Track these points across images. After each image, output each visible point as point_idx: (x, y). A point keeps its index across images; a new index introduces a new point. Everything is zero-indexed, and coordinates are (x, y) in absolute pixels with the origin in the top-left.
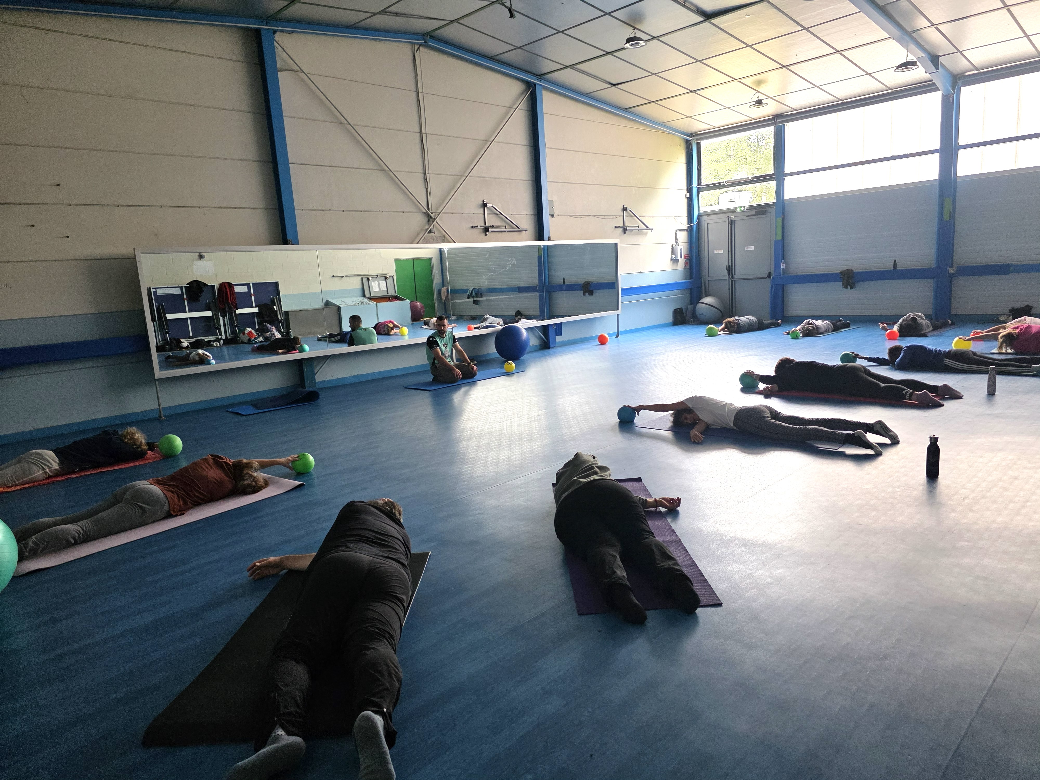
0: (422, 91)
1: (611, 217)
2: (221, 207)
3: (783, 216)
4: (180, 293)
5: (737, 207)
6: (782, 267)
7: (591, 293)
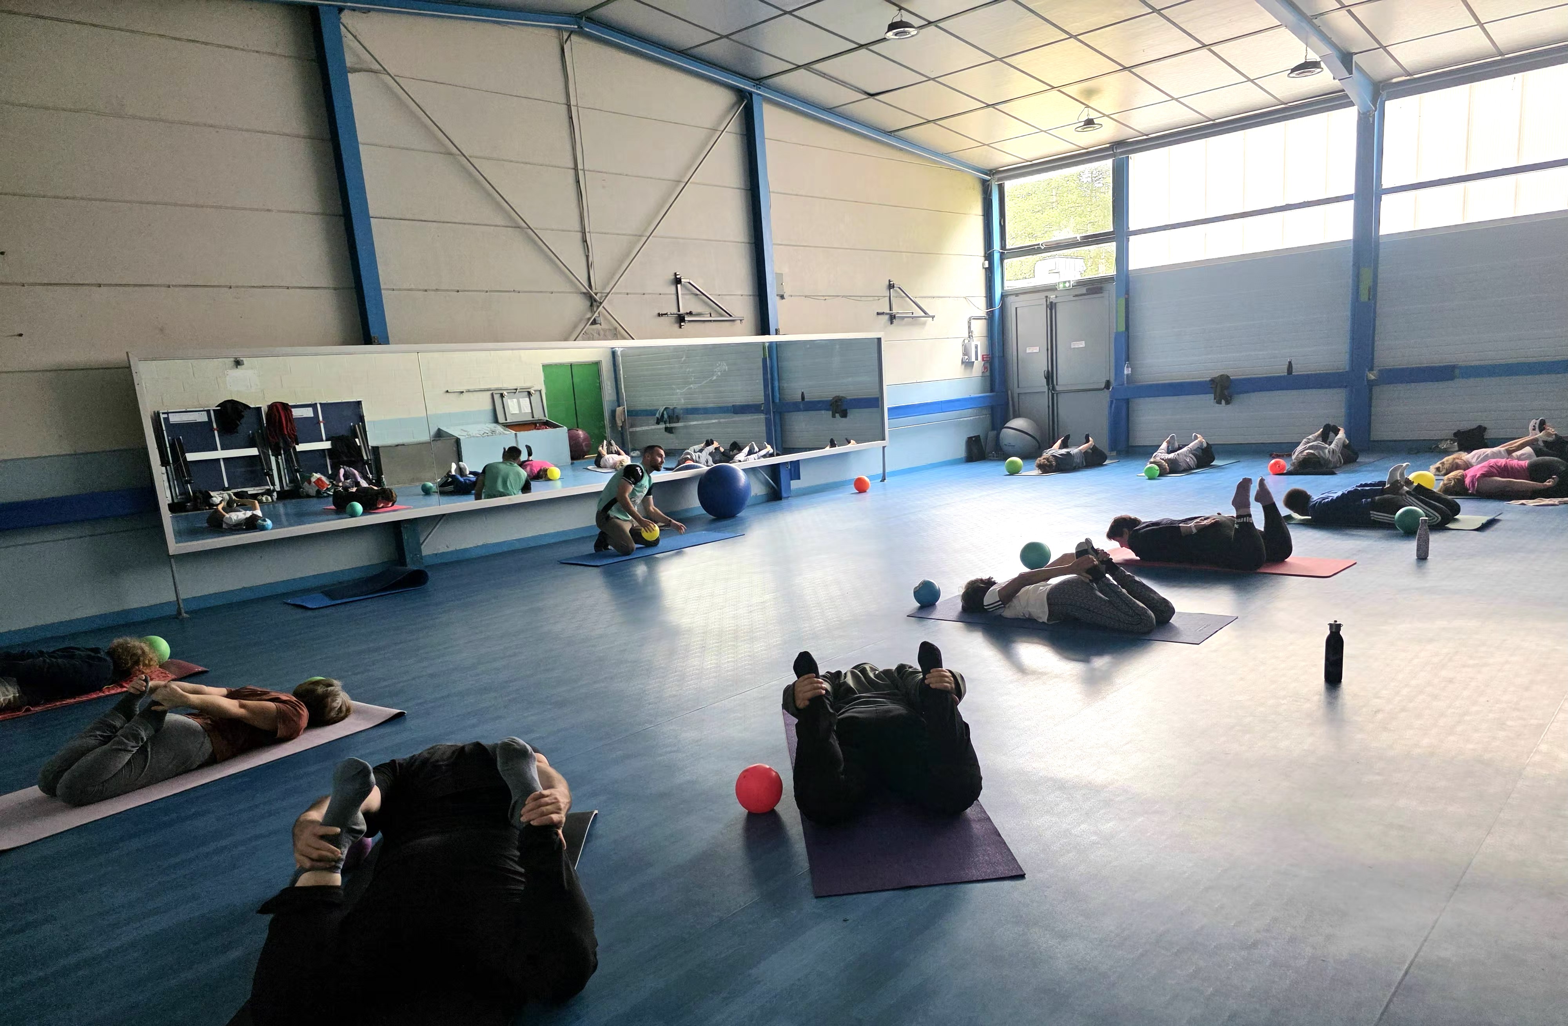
0: (576, 104)
1: (871, 298)
2: (264, 286)
3: (1126, 296)
4: (207, 420)
5: (1059, 283)
6: (1126, 372)
7: (844, 415)
